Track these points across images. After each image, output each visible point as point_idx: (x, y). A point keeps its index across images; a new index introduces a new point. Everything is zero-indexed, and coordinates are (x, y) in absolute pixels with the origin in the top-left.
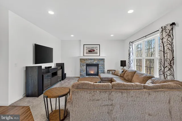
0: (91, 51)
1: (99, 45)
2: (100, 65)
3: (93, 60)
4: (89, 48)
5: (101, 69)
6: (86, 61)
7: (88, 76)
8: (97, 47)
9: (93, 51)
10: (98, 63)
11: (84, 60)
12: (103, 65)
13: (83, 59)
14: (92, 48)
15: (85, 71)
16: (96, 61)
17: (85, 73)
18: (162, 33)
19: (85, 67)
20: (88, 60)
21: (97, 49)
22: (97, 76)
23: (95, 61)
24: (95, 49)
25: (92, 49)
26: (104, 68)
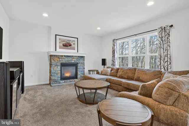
0: (67, 45)
1: (77, 38)
2: (80, 65)
3: (70, 58)
4: (64, 41)
5: (80, 70)
6: (60, 59)
7: (63, 81)
8: (74, 41)
9: (70, 46)
10: (78, 62)
11: (58, 57)
12: (83, 64)
13: (56, 55)
14: (68, 40)
15: (60, 74)
16: (75, 60)
17: (60, 76)
18: (161, 33)
19: (59, 67)
20: (64, 57)
21: (74, 44)
22: (75, 80)
23: (73, 60)
24: (72, 44)
25: (68, 43)
26: (84, 68)
